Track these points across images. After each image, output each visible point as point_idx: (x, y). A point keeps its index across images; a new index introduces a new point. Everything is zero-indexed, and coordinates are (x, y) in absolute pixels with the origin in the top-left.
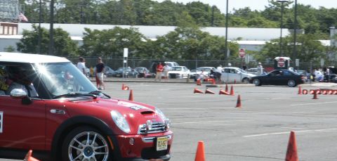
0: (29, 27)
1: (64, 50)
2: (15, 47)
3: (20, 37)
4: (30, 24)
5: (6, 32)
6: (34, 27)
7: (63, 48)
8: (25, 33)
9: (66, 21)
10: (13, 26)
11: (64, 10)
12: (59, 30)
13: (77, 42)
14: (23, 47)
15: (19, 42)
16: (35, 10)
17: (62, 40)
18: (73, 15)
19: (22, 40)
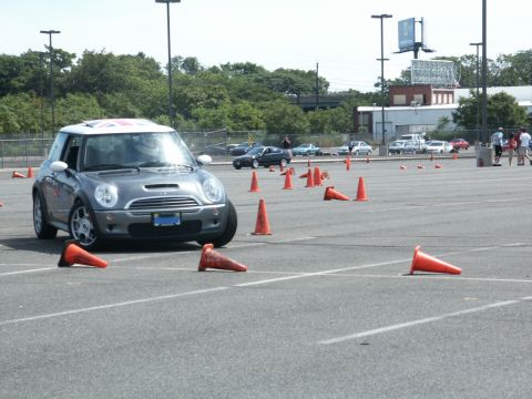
0: (465, 93)
1: (510, 118)
2: (451, 118)
3: (456, 106)
4: (468, 90)
5: (440, 101)
6: (472, 93)
7: (508, 115)
8: (462, 101)
9: (513, 84)
10: (448, 93)
11: (510, 70)
12: (502, 94)
13: (526, 108)
14: (460, 117)
15: (455, 111)
16: (475, 72)
17: (507, 106)
18: (521, 74)
19: (458, 109)
